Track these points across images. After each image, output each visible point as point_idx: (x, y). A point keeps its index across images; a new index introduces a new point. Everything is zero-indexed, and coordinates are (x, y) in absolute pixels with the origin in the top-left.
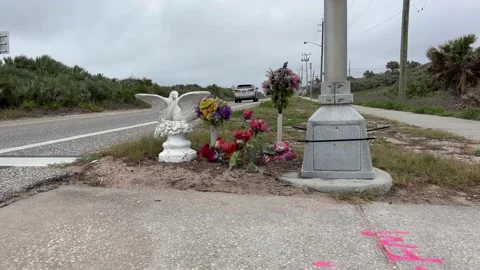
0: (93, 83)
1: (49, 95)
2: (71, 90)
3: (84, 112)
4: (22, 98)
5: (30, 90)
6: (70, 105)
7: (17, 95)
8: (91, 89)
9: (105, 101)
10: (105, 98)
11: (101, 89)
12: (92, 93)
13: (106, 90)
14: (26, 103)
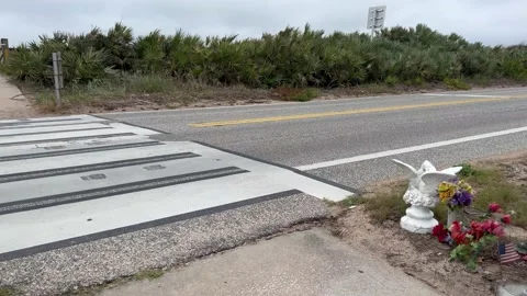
0: (467, 54)
1: (415, 69)
2: (439, 63)
3: (447, 89)
4: (387, 72)
5: (396, 64)
6: (435, 80)
7: (383, 70)
8: (464, 62)
9: (477, 76)
10: (479, 71)
11: (475, 61)
12: (464, 65)
13: (483, 62)
14: (389, 79)
